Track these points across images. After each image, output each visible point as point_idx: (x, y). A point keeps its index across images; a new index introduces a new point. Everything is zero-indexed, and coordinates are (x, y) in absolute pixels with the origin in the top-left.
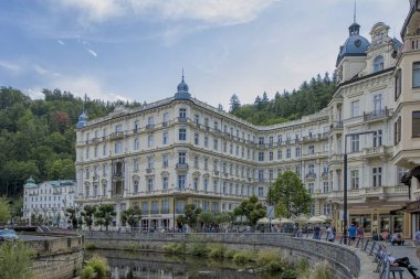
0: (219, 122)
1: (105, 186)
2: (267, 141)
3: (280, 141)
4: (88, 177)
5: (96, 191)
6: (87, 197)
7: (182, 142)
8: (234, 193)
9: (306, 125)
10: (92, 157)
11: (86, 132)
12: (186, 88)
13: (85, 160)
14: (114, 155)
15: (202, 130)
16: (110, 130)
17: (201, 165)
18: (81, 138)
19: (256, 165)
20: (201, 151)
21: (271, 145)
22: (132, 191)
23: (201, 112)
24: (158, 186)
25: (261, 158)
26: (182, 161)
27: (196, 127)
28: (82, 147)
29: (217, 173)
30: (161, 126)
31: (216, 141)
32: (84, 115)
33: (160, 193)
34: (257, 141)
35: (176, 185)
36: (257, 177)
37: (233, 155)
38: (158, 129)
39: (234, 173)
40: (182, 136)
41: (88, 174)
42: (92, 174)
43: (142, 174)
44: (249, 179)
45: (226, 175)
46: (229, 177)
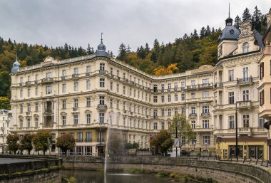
0: (126, 73)
1: (37, 119)
2: (159, 88)
3: (169, 88)
4: (21, 112)
5: (29, 123)
6: (21, 128)
7: (102, 88)
8: (137, 127)
9: (189, 77)
10: (25, 96)
11: (19, 77)
12: (104, 48)
13: (20, 98)
14: (45, 95)
15: (115, 80)
16: (42, 76)
17: (115, 106)
18: (15, 81)
19: (151, 105)
20: (114, 95)
21: (162, 90)
22: (61, 124)
23: (115, 65)
24: (82, 121)
25: (156, 101)
26: (102, 103)
27: (111, 77)
28: (17, 88)
29: (125, 112)
30: (85, 75)
31: (124, 87)
32: (17, 63)
33: (84, 127)
34: (152, 88)
35: (98, 121)
36: (152, 114)
37: (136, 98)
38: (82, 78)
39: (137, 111)
40: (102, 84)
41: (22, 109)
42: (25, 110)
43: (69, 111)
44: (147, 116)
45: (132, 113)
46: (134, 115)
